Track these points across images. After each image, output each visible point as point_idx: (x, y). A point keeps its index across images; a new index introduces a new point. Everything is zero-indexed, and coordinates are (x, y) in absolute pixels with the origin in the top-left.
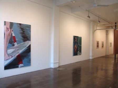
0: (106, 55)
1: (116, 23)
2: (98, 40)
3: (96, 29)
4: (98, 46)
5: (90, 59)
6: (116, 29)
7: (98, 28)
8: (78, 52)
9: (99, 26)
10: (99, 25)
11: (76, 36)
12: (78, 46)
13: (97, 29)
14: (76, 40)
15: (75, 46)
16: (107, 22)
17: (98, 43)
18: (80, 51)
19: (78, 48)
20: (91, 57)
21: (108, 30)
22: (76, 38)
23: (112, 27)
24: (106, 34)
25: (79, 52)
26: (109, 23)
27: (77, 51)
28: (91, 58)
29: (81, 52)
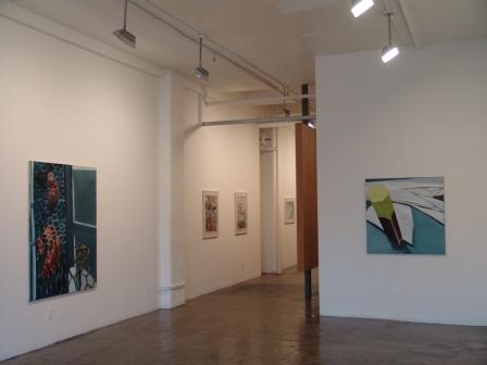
0: (263, 274)
1: (305, 89)
2: (211, 189)
3: (196, 122)
4: (211, 225)
5: (158, 312)
6: (306, 122)
7: (210, 114)
8: (73, 270)
9: (216, 103)
10: (213, 95)
11: (50, 167)
12: (70, 227)
13: (205, 120)
14: (52, 192)
15: (47, 232)
16: (258, 77)
17: (211, 206)
18: (89, 263)
19: (69, 247)
20: (169, 294)
21: (270, 129)
22: (51, 177)
23: (288, 112)
24: (262, 152)
25: (79, 273)
26: (269, 84)
27: (64, 261)
28: (166, 301)
29: (93, 272)
